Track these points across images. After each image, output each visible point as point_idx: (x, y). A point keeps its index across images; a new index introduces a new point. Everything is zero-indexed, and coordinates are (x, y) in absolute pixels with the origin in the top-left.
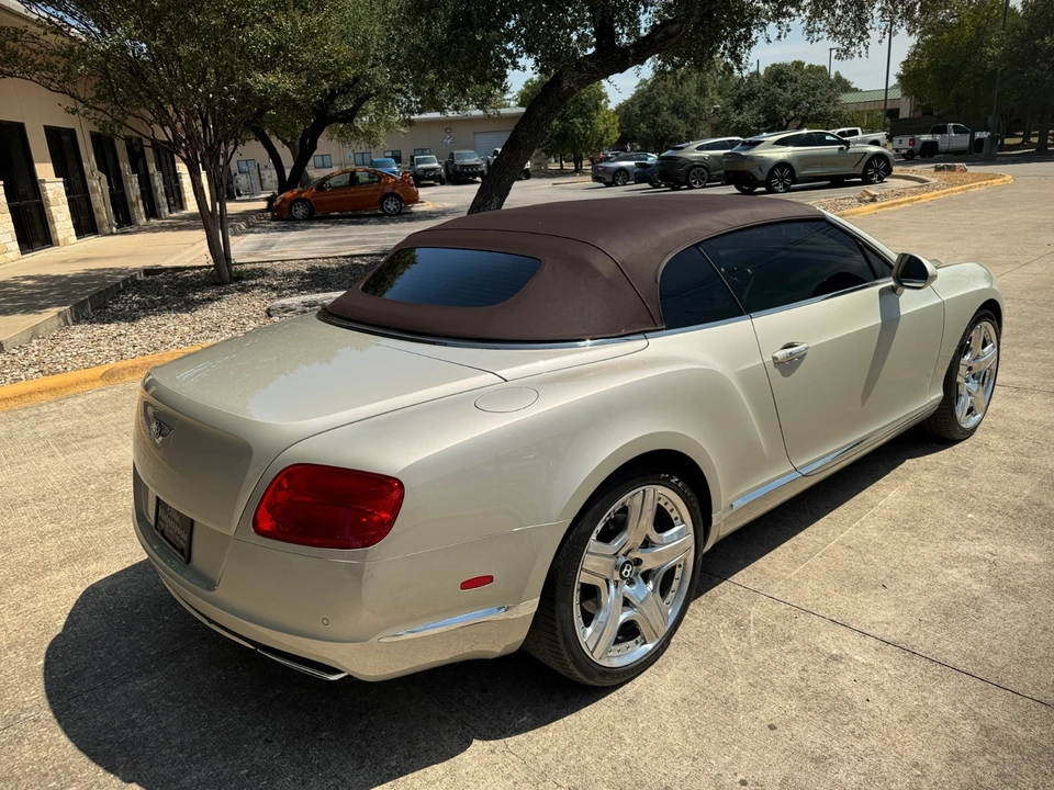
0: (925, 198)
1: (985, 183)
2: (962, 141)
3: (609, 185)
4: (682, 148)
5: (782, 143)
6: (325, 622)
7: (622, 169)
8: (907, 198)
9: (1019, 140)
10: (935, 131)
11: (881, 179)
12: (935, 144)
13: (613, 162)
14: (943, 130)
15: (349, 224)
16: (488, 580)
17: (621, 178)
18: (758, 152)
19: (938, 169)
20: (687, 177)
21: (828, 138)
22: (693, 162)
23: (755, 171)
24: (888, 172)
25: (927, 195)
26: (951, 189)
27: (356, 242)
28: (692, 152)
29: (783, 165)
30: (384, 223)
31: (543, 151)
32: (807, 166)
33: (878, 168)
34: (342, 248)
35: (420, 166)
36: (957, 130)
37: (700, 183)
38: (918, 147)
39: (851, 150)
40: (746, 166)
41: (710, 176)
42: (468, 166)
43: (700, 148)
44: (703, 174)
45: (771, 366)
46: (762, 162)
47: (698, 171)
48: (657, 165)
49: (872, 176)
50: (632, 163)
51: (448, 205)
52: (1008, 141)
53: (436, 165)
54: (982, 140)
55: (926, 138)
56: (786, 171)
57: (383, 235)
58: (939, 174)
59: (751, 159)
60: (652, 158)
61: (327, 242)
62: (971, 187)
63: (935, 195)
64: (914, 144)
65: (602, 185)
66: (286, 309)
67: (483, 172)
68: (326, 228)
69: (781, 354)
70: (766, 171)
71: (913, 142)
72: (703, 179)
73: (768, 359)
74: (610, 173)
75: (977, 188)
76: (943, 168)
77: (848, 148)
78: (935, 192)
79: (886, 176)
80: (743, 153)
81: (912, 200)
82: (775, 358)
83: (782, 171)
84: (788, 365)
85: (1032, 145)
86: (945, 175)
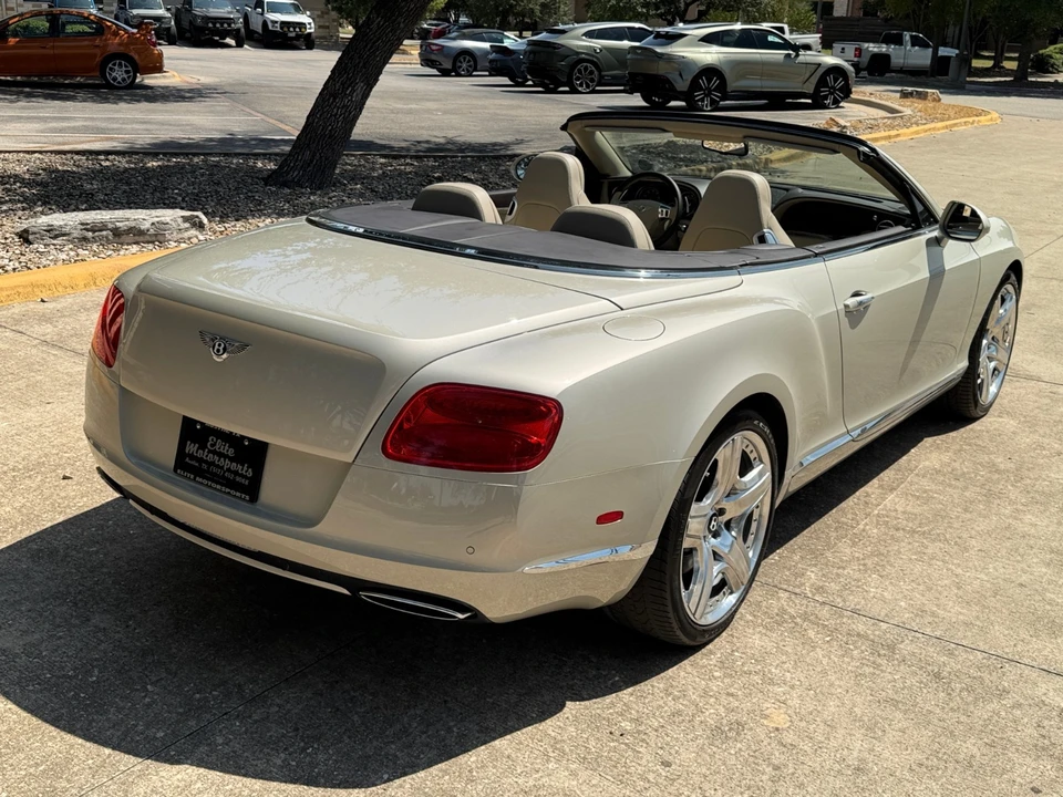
0: (905, 135)
1: (971, 120)
2: (921, 57)
3: (445, 73)
4: (563, 32)
5: (709, 39)
6: (470, 550)
7: (466, 52)
8: (883, 134)
9: (989, 64)
10: (888, 40)
11: (836, 103)
12: (886, 57)
13: (454, 39)
14: (898, 41)
15: (47, 97)
16: (618, 515)
17: (464, 65)
18: (677, 50)
19: (905, 95)
20: (570, 76)
21: (771, 38)
22: (578, 53)
23: (673, 77)
24: (846, 93)
25: (905, 130)
26: (932, 125)
27: (86, 130)
28: (578, 38)
29: (710, 71)
30: (106, 100)
31: (333, 9)
32: (743, 77)
33: (833, 87)
34: (68, 137)
35: (135, 12)
36: (915, 42)
37: (588, 86)
38: (865, 60)
39: (801, 58)
40: (662, 69)
41: (601, 77)
42: (215, 20)
43: (590, 34)
44: (591, 73)
45: (842, 314)
46: (682, 64)
47: (586, 68)
48: (525, 52)
49: (826, 97)
50: (486, 45)
51: (205, 80)
52: (977, 63)
53: (161, 12)
54: (948, 58)
55: (873, 48)
56: (715, 82)
57: (125, 121)
58: (908, 102)
59: (669, 58)
60: (511, 40)
61: (37, 126)
62: (955, 125)
63: (917, 133)
64: (860, 56)
65: (435, 72)
66: (54, 233)
67: (238, 30)
68: (11, 102)
69: (852, 302)
70: (689, 78)
71: (859, 52)
72: (593, 81)
73: (841, 307)
74: (447, 56)
75: (963, 127)
76: (911, 94)
77: (797, 55)
78: (915, 128)
79: (843, 99)
80: (659, 50)
81: (890, 137)
82: (846, 306)
83: (709, 81)
84: (855, 315)
85: (1007, 73)
86: (919, 104)
